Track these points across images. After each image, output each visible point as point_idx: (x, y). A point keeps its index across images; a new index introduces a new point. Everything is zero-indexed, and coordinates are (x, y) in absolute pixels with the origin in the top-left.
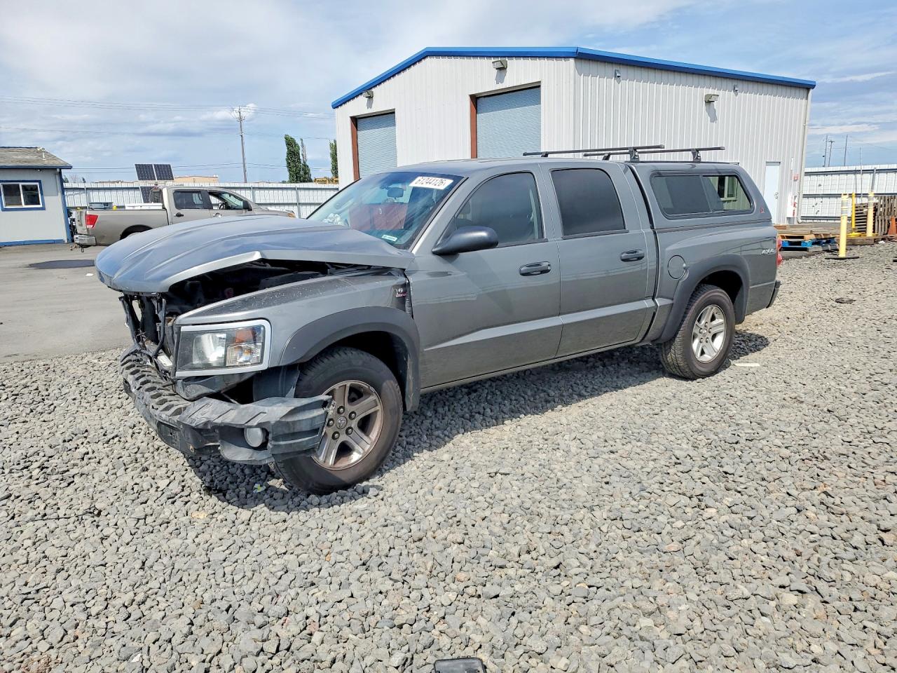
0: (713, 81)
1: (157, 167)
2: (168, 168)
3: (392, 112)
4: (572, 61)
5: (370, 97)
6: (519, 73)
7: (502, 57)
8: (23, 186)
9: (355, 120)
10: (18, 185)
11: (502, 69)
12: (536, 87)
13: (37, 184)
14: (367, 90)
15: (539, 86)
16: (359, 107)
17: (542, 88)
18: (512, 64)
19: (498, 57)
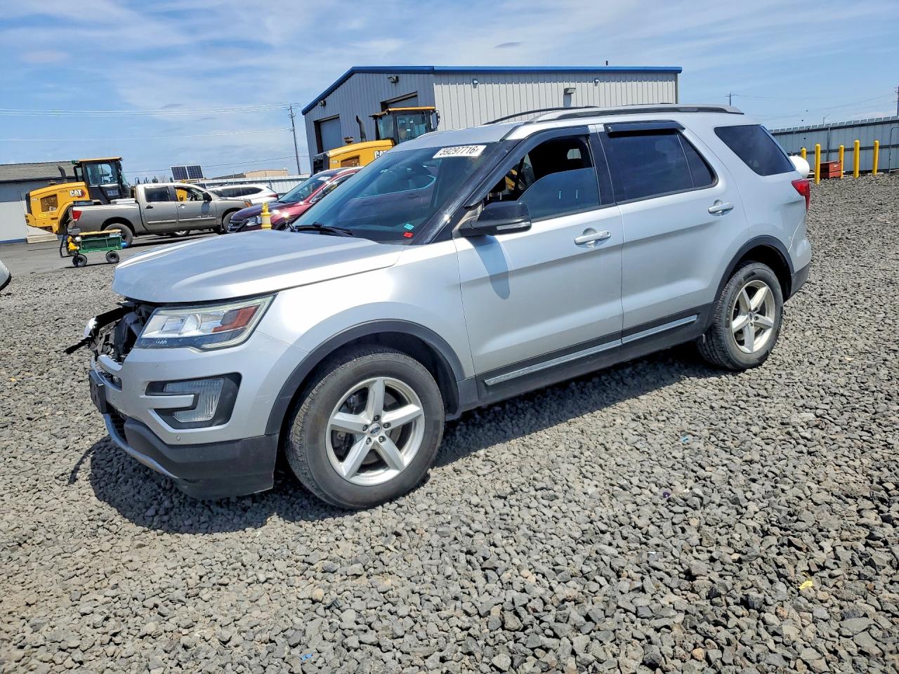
0: (572, 76)
1: (190, 168)
2: (198, 168)
3: (338, 118)
4: (432, 75)
6: (408, 85)
7: (396, 73)
11: (397, 81)
14: (323, 99)
15: (416, 96)
16: (318, 114)
17: (419, 96)
18: (401, 76)
19: (392, 74)
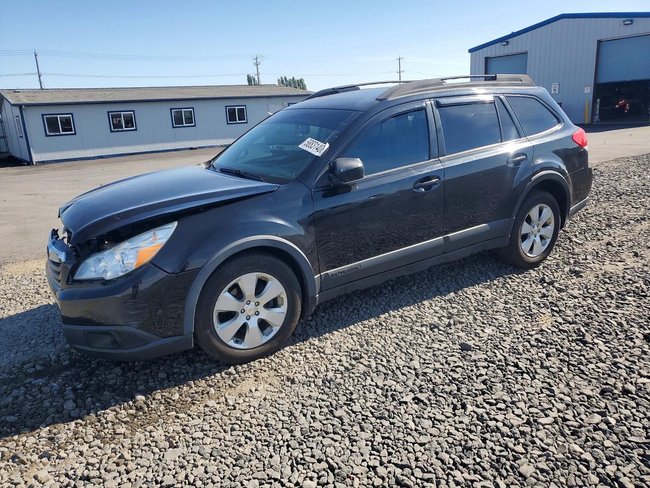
3: (526, 53)
5: (506, 45)
9: (487, 59)
11: (628, 24)
14: (505, 40)
16: (493, 51)
19: (625, 18)
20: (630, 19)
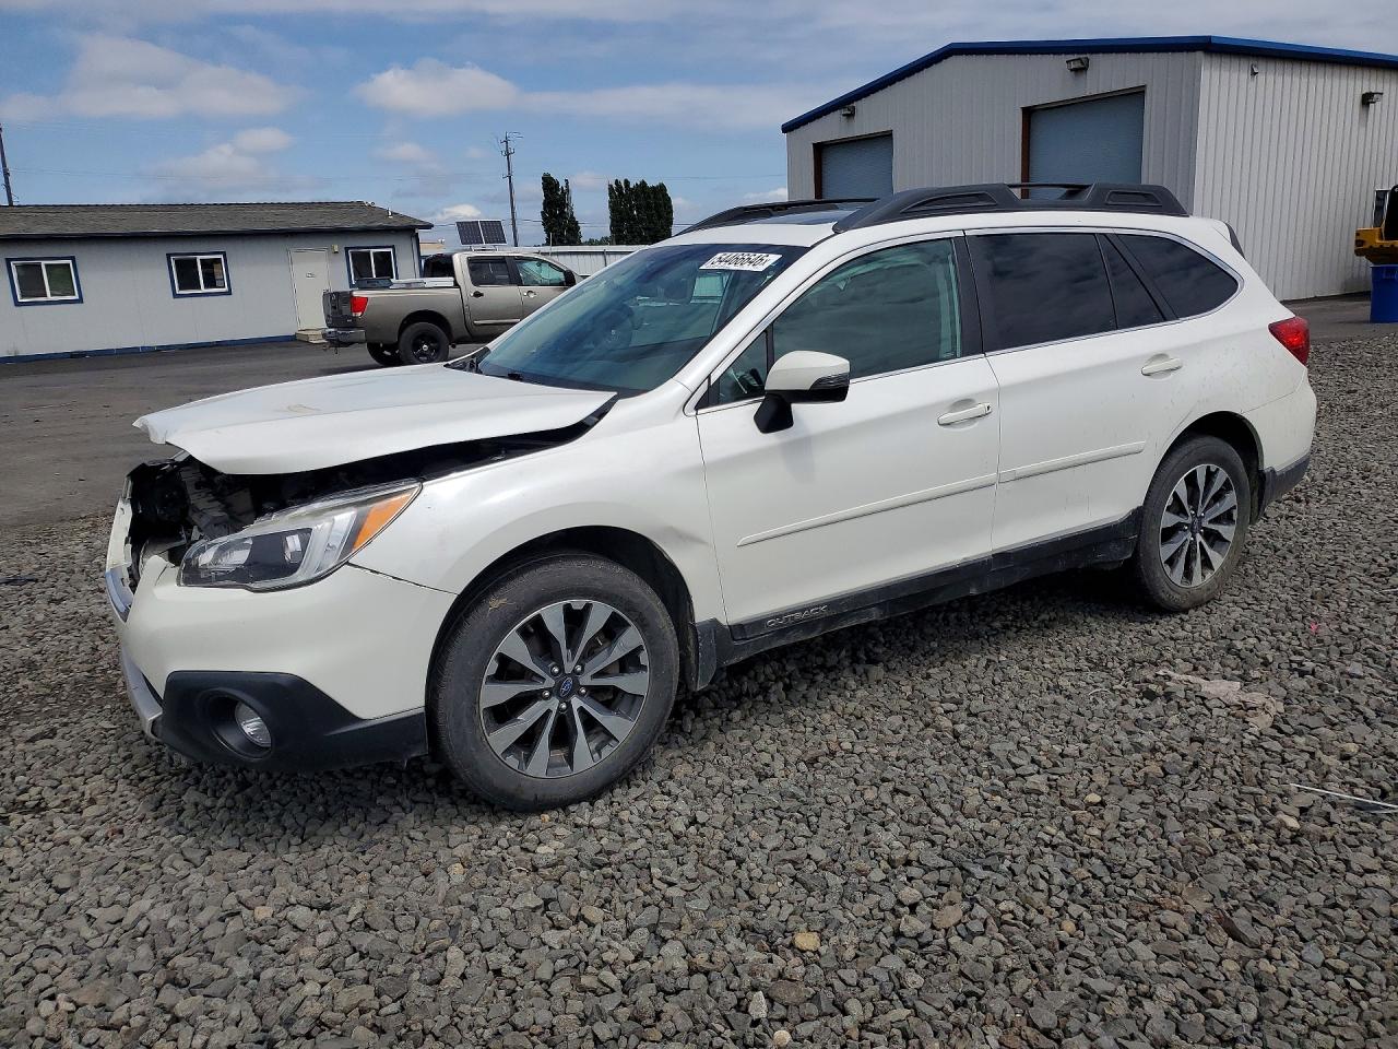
1: (484, 224)
2: (497, 225)
3: (887, 136)
4: (1199, 54)
5: (851, 115)
6: (1107, 75)
7: (1080, 52)
8: (374, 254)
9: (820, 149)
10: (368, 253)
11: (1081, 70)
12: (1137, 95)
13: (390, 250)
14: (846, 104)
15: (1144, 92)
16: (832, 129)
17: (1148, 95)
19: (1073, 53)
20: (1081, 56)
